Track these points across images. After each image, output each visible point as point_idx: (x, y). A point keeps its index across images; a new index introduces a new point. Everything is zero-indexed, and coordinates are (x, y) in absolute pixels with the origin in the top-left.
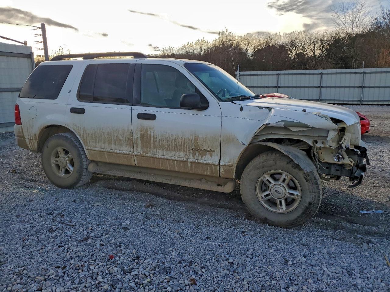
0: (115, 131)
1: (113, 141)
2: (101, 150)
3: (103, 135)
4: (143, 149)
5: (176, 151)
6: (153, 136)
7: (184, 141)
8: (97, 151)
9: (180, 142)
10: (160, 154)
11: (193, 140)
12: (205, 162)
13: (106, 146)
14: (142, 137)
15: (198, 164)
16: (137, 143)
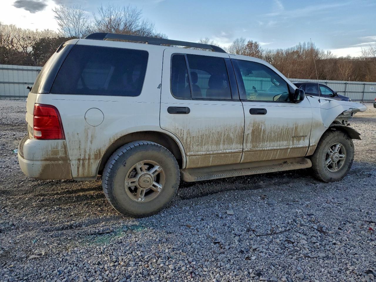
0: (227, 130)
1: (222, 140)
2: (208, 153)
3: (211, 135)
4: (252, 144)
5: (280, 141)
6: (264, 130)
7: (288, 130)
8: (203, 155)
9: (285, 132)
10: (268, 146)
11: (294, 129)
12: (301, 146)
13: (214, 147)
14: (253, 132)
15: (295, 149)
16: (247, 139)
